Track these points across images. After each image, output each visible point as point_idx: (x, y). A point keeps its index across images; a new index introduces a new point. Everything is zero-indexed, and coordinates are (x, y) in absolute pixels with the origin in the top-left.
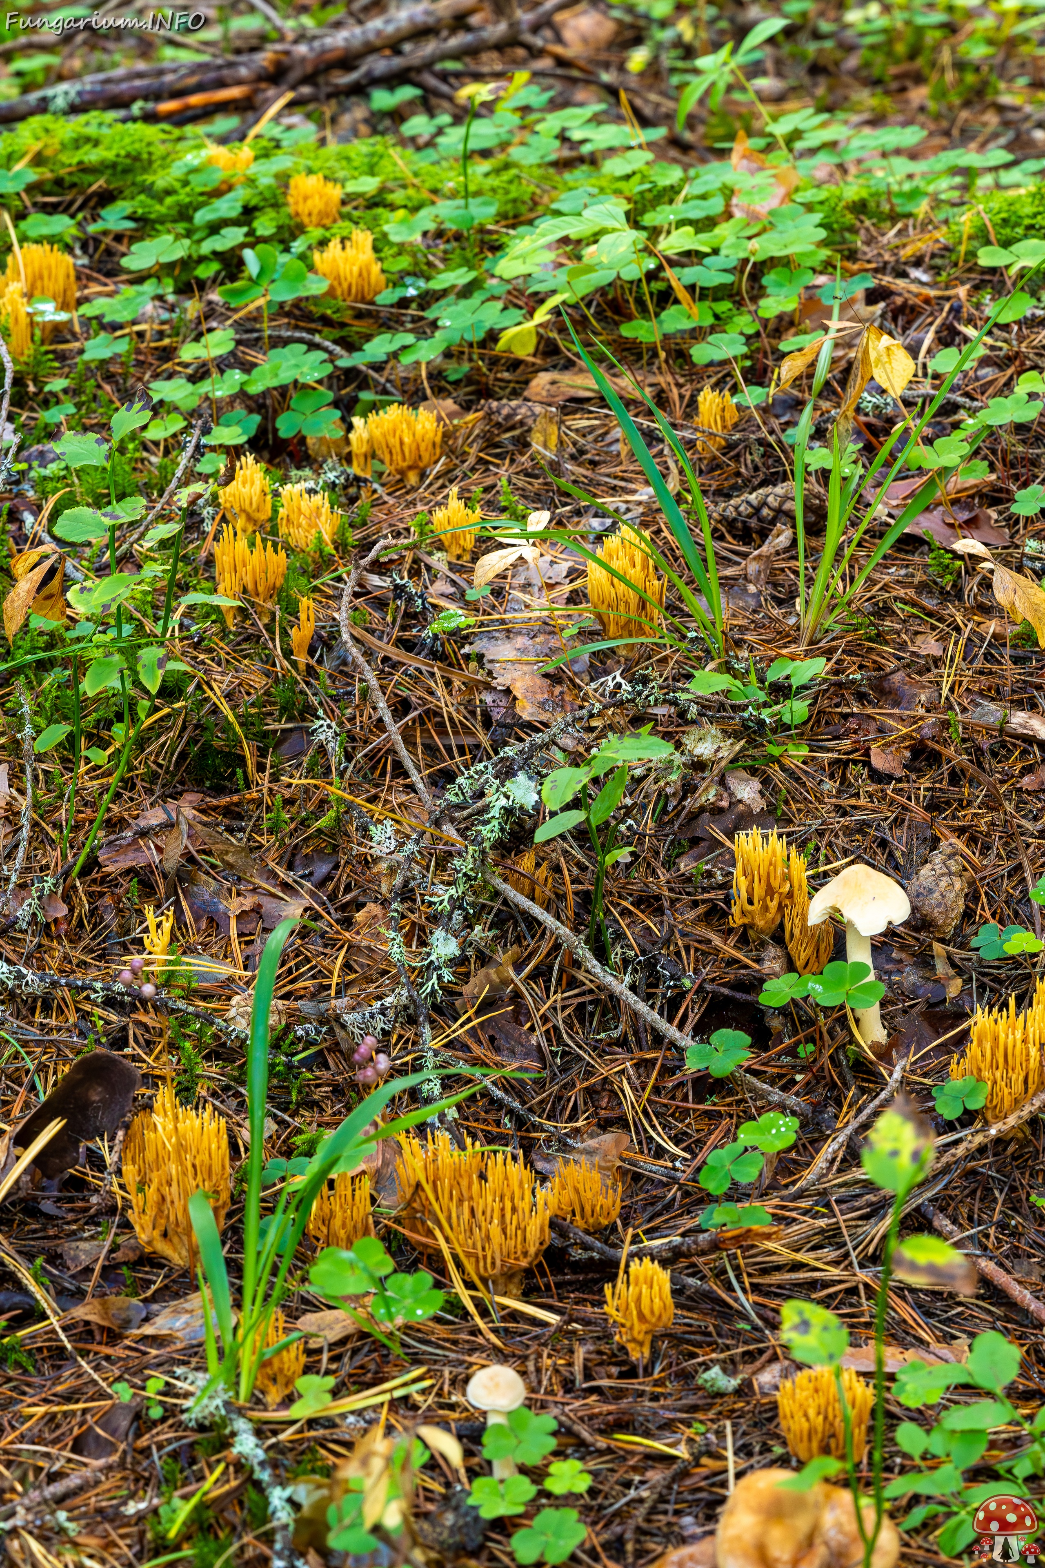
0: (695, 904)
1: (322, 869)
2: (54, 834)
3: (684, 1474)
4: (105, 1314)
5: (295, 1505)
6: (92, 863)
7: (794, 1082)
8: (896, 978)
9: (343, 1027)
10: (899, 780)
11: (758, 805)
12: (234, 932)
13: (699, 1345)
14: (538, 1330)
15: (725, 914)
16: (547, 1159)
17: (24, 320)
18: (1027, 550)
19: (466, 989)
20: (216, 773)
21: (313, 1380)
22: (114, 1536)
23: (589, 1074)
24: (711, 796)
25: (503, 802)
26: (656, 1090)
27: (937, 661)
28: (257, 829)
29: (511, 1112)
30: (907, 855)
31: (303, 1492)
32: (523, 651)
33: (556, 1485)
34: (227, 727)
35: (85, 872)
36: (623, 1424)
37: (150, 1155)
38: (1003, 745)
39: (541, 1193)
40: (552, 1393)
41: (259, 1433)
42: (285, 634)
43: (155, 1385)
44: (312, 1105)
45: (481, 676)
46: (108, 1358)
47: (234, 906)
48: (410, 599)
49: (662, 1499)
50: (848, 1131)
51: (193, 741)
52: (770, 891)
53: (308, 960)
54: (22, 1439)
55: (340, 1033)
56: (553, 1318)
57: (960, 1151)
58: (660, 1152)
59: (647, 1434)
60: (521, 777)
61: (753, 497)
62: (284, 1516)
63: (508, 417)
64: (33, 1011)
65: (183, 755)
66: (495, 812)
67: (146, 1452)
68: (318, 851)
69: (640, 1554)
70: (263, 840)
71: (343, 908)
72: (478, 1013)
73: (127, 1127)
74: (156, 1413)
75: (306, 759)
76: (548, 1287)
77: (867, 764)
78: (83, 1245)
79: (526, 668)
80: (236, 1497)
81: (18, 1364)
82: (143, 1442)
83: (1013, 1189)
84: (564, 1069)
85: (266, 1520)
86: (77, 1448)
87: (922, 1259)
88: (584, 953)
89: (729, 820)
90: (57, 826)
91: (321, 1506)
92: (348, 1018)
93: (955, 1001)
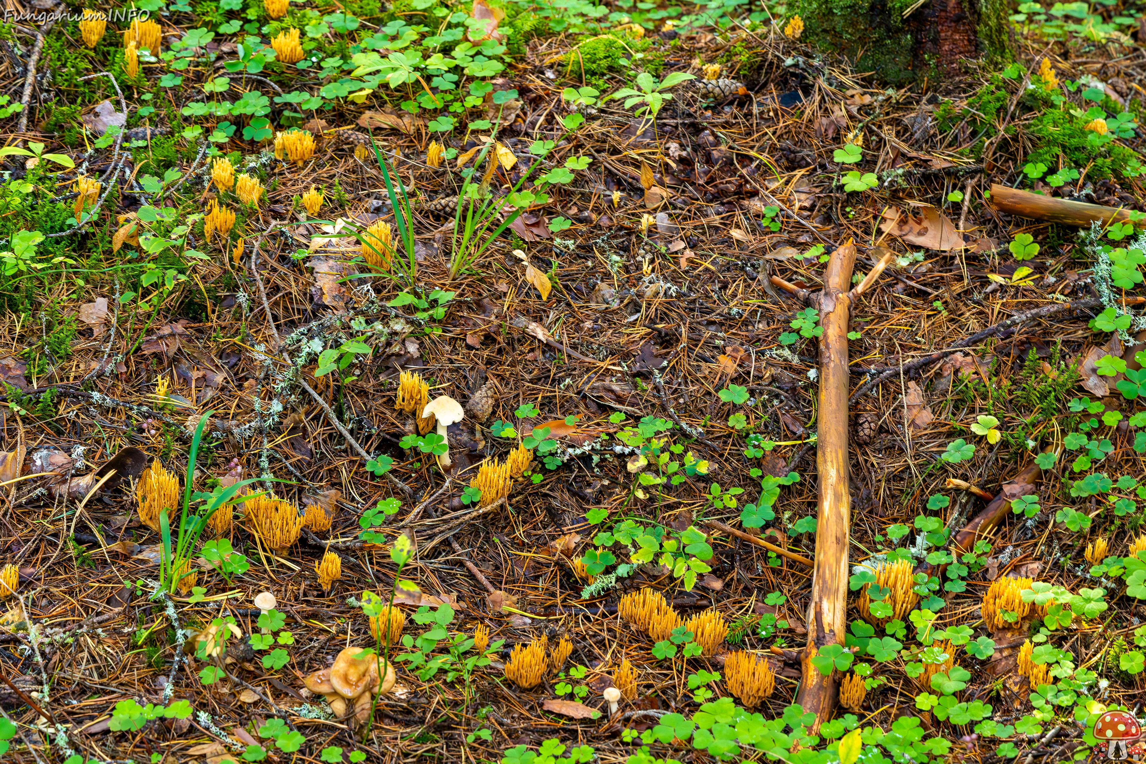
0: (384, 396)
1: (234, 360)
2: (124, 333)
3: (333, 638)
4: (124, 549)
5: (186, 637)
6: (139, 349)
7: (411, 476)
8: (459, 437)
9: (232, 434)
10: (477, 350)
11: (416, 355)
12: (193, 386)
13: (350, 586)
14: (289, 573)
15: (394, 402)
16: (308, 498)
17: (135, 58)
18: (555, 243)
19: (285, 421)
20: (195, 312)
21: (199, 588)
22: (118, 640)
23: (330, 463)
24: (397, 349)
25: (307, 350)
26: (356, 473)
27: (505, 294)
28: (209, 339)
29: (296, 476)
30: (474, 384)
31: (189, 632)
32: (331, 268)
33: (281, 641)
34: (201, 293)
35: (136, 352)
36: (314, 616)
37: (148, 488)
38: (524, 337)
39: (298, 519)
40: (290, 600)
41: (176, 607)
42: (231, 251)
43: (139, 583)
44: (215, 465)
45: (311, 280)
46: (123, 566)
47: (195, 374)
48: (286, 238)
49: (322, 648)
50: (425, 504)
51: (186, 297)
52: (412, 397)
53: (222, 402)
54: (87, 596)
55: (231, 437)
56: (297, 568)
57: (467, 517)
58: (353, 499)
59: (322, 621)
60: (316, 339)
61: (443, 202)
62: (181, 640)
63: (347, 138)
64: (108, 412)
65: (182, 302)
66: (304, 354)
67: (133, 608)
68: (233, 352)
69: (309, 668)
70: (210, 344)
71: (240, 379)
72: (288, 435)
73: (140, 477)
74: (139, 593)
75: (233, 309)
76: (298, 553)
77: (465, 340)
78: (119, 518)
79: (331, 277)
80: (165, 630)
81: (89, 565)
82: (132, 604)
83: (488, 533)
84: (321, 459)
85: (175, 642)
86: (108, 603)
87: (405, 589)
88: (333, 416)
89: (403, 360)
90: (125, 330)
91: (194, 638)
92: (235, 431)
93: (482, 451)
